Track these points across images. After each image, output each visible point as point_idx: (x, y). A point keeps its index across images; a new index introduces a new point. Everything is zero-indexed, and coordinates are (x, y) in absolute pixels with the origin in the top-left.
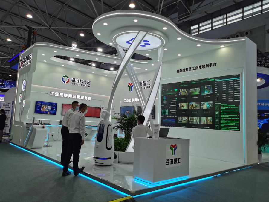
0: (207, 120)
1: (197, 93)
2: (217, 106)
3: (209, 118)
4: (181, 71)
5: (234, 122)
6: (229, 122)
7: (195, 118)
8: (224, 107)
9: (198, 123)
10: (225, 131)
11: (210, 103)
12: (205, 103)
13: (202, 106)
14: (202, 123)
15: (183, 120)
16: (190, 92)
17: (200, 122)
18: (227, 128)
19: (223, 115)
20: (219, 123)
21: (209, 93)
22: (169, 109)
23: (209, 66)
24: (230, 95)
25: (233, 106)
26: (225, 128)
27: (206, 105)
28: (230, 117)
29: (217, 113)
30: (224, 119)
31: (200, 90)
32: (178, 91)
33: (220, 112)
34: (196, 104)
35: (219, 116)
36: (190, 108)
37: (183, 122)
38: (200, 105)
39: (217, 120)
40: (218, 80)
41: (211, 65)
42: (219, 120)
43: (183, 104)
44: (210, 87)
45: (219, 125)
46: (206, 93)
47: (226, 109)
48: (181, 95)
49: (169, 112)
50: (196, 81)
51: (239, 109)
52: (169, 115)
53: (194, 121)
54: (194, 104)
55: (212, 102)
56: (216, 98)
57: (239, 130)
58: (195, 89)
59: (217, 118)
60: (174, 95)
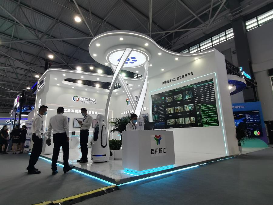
0: (190, 120)
1: (180, 98)
2: (198, 107)
3: (192, 118)
4: (165, 82)
5: (213, 119)
6: (209, 119)
7: (180, 119)
8: (204, 107)
9: (184, 123)
10: (206, 127)
11: (191, 106)
12: (187, 106)
13: (185, 109)
14: (187, 123)
15: (171, 122)
16: (174, 98)
17: (185, 123)
18: (208, 125)
19: (203, 114)
20: (201, 121)
21: (190, 98)
22: (159, 115)
23: (188, 76)
24: (207, 97)
25: (211, 106)
26: (207, 125)
27: (188, 107)
28: (209, 115)
29: (198, 113)
30: (204, 118)
31: (182, 96)
32: (165, 99)
33: (200, 112)
34: (181, 108)
35: (200, 115)
36: (176, 112)
37: (171, 124)
38: (184, 108)
39: (199, 119)
40: (196, 86)
41: (189, 74)
42: (200, 118)
43: (170, 109)
44: (190, 92)
45: (201, 123)
46: (187, 97)
47: (205, 108)
48: (168, 102)
49: (159, 117)
50: (179, 89)
51: (216, 107)
52: (159, 119)
53: (180, 121)
54: (178, 108)
55: (193, 104)
56: (196, 101)
57: (219, 125)
58: (178, 96)
59: (199, 117)
60: (161, 102)
